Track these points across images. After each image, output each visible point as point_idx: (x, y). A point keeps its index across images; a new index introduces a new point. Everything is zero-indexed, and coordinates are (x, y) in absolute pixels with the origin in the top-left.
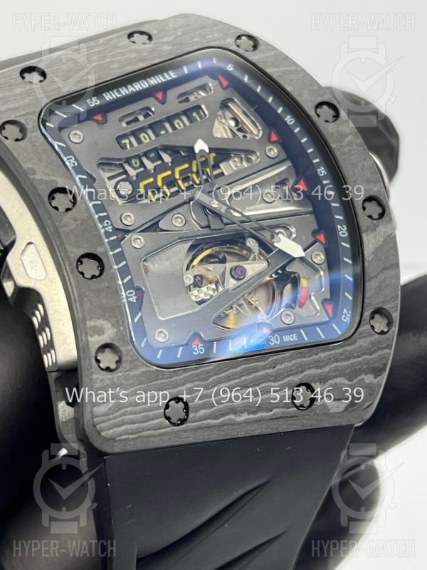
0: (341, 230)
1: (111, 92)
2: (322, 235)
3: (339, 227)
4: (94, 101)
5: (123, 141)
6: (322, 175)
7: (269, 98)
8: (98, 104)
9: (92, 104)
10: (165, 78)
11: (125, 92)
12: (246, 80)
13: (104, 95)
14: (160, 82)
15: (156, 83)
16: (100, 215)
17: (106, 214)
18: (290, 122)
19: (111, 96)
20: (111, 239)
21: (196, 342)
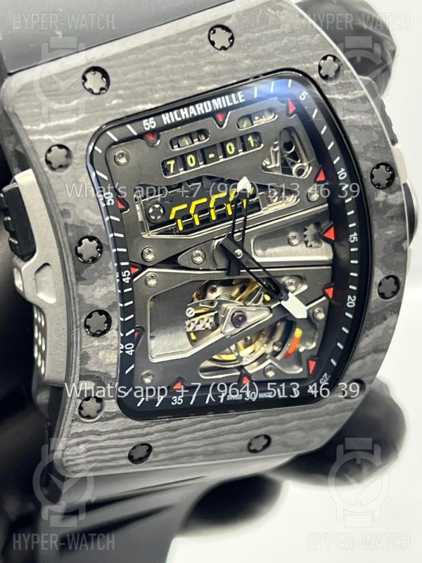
0: (350, 300)
1: (171, 113)
2: (332, 289)
3: (349, 297)
4: (151, 122)
5: (168, 163)
6: (352, 241)
7: (329, 145)
8: (153, 127)
9: (147, 126)
10: (231, 100)
11: (185, 115)
12: (314, 116)
13: (163, 115)
14: (225, 106)
15: (221, 107)
16: (122, 264)
17: (127, 264)
18: (342, 176)
19: (170, 118)
20: (126, 290)
21: (178, 387)
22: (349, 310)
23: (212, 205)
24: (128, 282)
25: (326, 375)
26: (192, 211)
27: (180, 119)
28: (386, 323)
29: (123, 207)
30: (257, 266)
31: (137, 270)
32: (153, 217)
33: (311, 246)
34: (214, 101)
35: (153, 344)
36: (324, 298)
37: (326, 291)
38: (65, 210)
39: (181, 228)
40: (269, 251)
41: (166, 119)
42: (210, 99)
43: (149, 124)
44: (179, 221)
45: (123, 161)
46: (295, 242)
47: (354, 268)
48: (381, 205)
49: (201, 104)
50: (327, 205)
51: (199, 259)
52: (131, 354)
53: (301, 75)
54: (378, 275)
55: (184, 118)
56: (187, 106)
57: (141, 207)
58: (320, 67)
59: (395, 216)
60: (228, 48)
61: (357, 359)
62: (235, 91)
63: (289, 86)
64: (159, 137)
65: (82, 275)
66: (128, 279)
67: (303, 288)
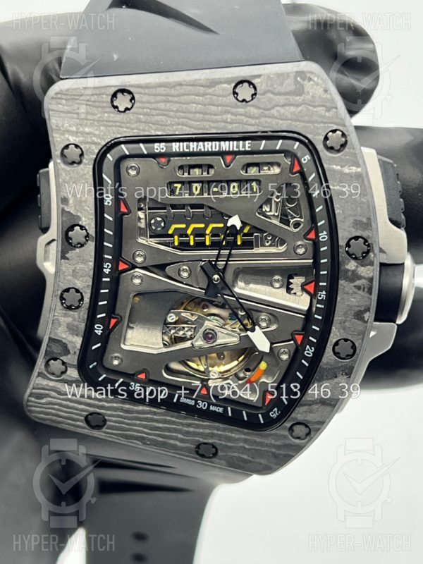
0: (308, 350)
1: (181, 144)
2: (302, 336)
3: (308, 347)
4: (161, 147)
5: (176, 185)
6: (320, 298)
7: (318, 207)
8: (163, 151)
9: (157, 149)
10: (238, 146)
11: (193, 148)
12: (310, 179)
13: (174, 144)
14: (231, 149)
15: (227, 149)
16: (106, 256)
17: (110, 257)
18: (322, 238)
19: (179, 147)
20: (104, 279)
21: (142, 376)
22: (306, 358)
23: (208, 232)
24: (107, 273)
25: (276, 409)
26: (189, 232)
27: (188, 150)
28: (336, 380)
29: (126, 211)
30: (231, 294)
31: (127, 266)
32: (154, 228)
33: (295, 294)
34: (222, 143)
35: (130, 333)
36: (292, 342)
37: (296, 336)
38: (65, 198)
39: (176, 244)
40: (252, 286)
41: (176, 147)
42: (220, 140)
43: (159, 148)
44: (176, 237)
45: (133, 173)
46: (277, 285)
47: (317, 322)
48: (350, 274)
49: (210, 143)
50: (311, 261)
51: (185, 275)
52: (99, 334)
53: (307, 141)
54: (335, 335)
55: (191, 150)
56: (197, 140)
57: (146, 215)
58: (326, 138)
59: (362, 287)
60: (249, 101)
61: (305, 405)
62: (244, 139)
63: (295, 147)
64: (169, 161)
65: (67, 255)
66: (108, 270)
67: (274, 327)
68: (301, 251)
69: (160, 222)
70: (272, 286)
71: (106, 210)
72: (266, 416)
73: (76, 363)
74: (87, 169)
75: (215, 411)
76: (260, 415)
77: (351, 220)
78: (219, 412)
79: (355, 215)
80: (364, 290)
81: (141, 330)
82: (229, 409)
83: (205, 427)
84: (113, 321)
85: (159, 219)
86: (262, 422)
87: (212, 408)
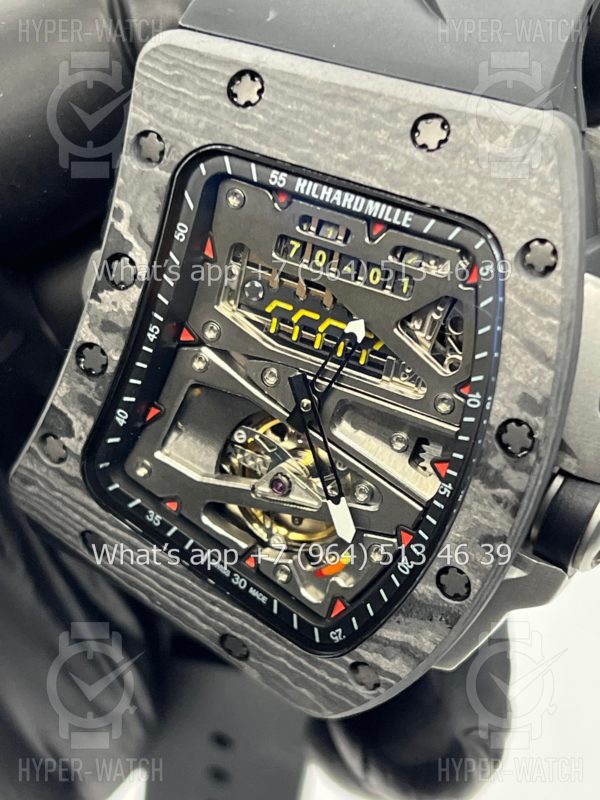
2: (411, 537)
4: (281, 178)
5: (292, 242)
6: (442, 493)
7: (480, 352)
8: (281, 186)
9: (274, 179)
10: (392, 215)
11: (325, 196)
12: (483, 304)
13: (300, 179)
14: (380, 217)
15: (374, 215)
16: (156, 315)
17: (161, 319)
18: (472, 403)
19: (306, 188)
20: (145, 348)
21: (172, 506)
22: (399, 575)
23: (321, 329)
24: (152, 340)
26: (295, 319)
27: (316, 197)
29: (212, 256)
31: (193, 339)
32: (247, 295)
33: (425, 468)
34: (371, 202)
35: (174, 437)
36: (394, 540)
37: (402, 533)
39: (272, 331)
40: (361, 434)
41: (301, 185)
42: (368, 197)
43: (278, 178)
45: (234, 202)
46: (399, 446)
48: (491, 473)
49: (353, 196)
50: (455, 429)
51: (271, 381)
55: (322, 198)
57: (241, 272)
58: (527, 248)
59: (504, 501)
60: (432, 151)
61: (377, 642)
62: (405, 208)
63: (477, 246)
64: (290, 203)
65: (100, 295)
66: (154, 337)
67: (373, 508)
68: (443, 408)
69: (259, 289)
70: (391, 445)
71: (174, 247)
72: (324, 633)
73: (79, 452)
74: (162, 175)
75: (255, 598)
76: (316, 630)
77: (519, 391)
78: (261, 602)
79: (525, 386)
80: (505, 506)
81: (191, 438)
82: (275, 602)
83: (234, 614)
84: (153, 412)
85: (257, 284)
86: (317, 640)
87: (252, 591)
